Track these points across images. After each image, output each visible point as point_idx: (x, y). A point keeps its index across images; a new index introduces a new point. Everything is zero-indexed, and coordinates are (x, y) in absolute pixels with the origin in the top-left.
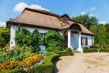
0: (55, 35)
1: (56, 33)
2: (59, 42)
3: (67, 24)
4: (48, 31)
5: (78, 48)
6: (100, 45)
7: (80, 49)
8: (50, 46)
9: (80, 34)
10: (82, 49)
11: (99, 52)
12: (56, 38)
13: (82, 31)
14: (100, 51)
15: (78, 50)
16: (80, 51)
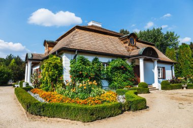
0: (122, 65)
1: (123, 62)
2: (127, 75)
3: (135, 48)
4: (110, 60)
5: (154, 83)
6: (186, 79)
7: (156, 85)
8: (115, 80)
9: (156, 62)
10: (160, 85)
11: (185, 89)
12: (123, 69)
13: (159, 59)
14: (187, 88)
15: (154, 86)
16: (157, 88)
